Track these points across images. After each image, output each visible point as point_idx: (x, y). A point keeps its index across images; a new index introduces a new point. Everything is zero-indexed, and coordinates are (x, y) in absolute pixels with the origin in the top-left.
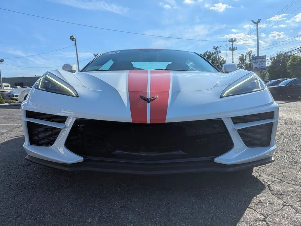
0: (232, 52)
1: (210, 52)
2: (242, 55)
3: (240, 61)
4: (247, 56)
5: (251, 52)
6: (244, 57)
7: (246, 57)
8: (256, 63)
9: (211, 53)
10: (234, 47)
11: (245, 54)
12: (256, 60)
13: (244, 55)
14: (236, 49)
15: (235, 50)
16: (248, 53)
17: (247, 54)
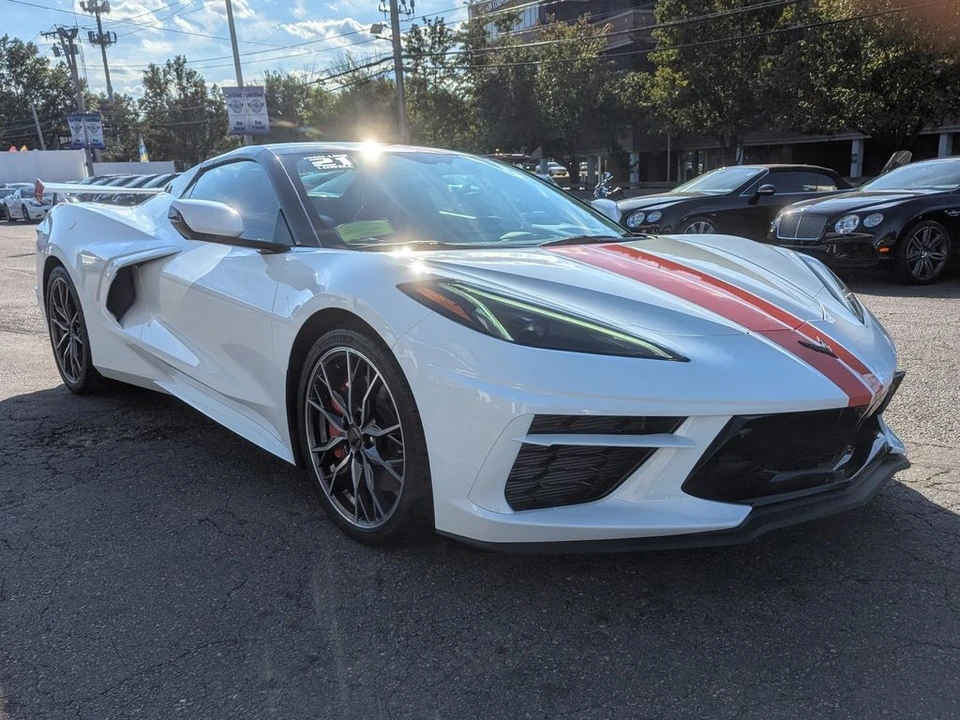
0: (101, 50)
1: (16, 41)
2: (152, 66)
3: (150, 88)
4: (169, 73)
5: (181, 61)
6: (161, 76)
7: (165, 75)
8: (237, 107)
9: (21, 44)
10: (104, 32)
11: (161, 66)
12: (238, 99)
13: (161, 70)
14: (113, 40)
15: (110, 42)
16: (172, 62)
17: (169, 65)
